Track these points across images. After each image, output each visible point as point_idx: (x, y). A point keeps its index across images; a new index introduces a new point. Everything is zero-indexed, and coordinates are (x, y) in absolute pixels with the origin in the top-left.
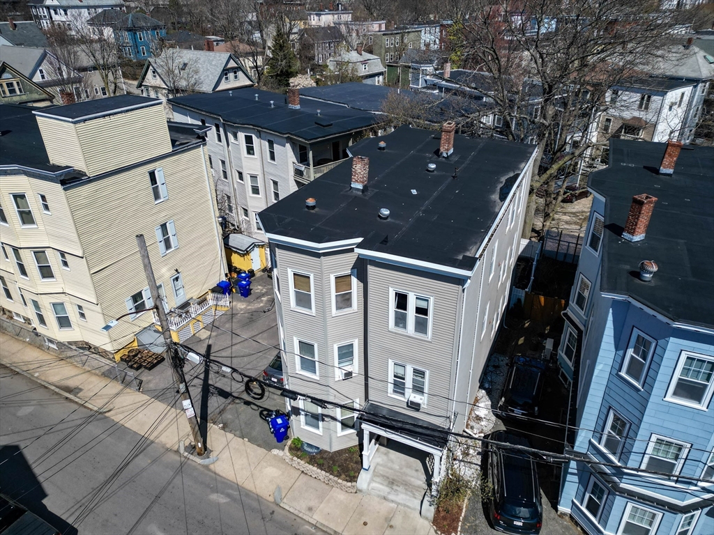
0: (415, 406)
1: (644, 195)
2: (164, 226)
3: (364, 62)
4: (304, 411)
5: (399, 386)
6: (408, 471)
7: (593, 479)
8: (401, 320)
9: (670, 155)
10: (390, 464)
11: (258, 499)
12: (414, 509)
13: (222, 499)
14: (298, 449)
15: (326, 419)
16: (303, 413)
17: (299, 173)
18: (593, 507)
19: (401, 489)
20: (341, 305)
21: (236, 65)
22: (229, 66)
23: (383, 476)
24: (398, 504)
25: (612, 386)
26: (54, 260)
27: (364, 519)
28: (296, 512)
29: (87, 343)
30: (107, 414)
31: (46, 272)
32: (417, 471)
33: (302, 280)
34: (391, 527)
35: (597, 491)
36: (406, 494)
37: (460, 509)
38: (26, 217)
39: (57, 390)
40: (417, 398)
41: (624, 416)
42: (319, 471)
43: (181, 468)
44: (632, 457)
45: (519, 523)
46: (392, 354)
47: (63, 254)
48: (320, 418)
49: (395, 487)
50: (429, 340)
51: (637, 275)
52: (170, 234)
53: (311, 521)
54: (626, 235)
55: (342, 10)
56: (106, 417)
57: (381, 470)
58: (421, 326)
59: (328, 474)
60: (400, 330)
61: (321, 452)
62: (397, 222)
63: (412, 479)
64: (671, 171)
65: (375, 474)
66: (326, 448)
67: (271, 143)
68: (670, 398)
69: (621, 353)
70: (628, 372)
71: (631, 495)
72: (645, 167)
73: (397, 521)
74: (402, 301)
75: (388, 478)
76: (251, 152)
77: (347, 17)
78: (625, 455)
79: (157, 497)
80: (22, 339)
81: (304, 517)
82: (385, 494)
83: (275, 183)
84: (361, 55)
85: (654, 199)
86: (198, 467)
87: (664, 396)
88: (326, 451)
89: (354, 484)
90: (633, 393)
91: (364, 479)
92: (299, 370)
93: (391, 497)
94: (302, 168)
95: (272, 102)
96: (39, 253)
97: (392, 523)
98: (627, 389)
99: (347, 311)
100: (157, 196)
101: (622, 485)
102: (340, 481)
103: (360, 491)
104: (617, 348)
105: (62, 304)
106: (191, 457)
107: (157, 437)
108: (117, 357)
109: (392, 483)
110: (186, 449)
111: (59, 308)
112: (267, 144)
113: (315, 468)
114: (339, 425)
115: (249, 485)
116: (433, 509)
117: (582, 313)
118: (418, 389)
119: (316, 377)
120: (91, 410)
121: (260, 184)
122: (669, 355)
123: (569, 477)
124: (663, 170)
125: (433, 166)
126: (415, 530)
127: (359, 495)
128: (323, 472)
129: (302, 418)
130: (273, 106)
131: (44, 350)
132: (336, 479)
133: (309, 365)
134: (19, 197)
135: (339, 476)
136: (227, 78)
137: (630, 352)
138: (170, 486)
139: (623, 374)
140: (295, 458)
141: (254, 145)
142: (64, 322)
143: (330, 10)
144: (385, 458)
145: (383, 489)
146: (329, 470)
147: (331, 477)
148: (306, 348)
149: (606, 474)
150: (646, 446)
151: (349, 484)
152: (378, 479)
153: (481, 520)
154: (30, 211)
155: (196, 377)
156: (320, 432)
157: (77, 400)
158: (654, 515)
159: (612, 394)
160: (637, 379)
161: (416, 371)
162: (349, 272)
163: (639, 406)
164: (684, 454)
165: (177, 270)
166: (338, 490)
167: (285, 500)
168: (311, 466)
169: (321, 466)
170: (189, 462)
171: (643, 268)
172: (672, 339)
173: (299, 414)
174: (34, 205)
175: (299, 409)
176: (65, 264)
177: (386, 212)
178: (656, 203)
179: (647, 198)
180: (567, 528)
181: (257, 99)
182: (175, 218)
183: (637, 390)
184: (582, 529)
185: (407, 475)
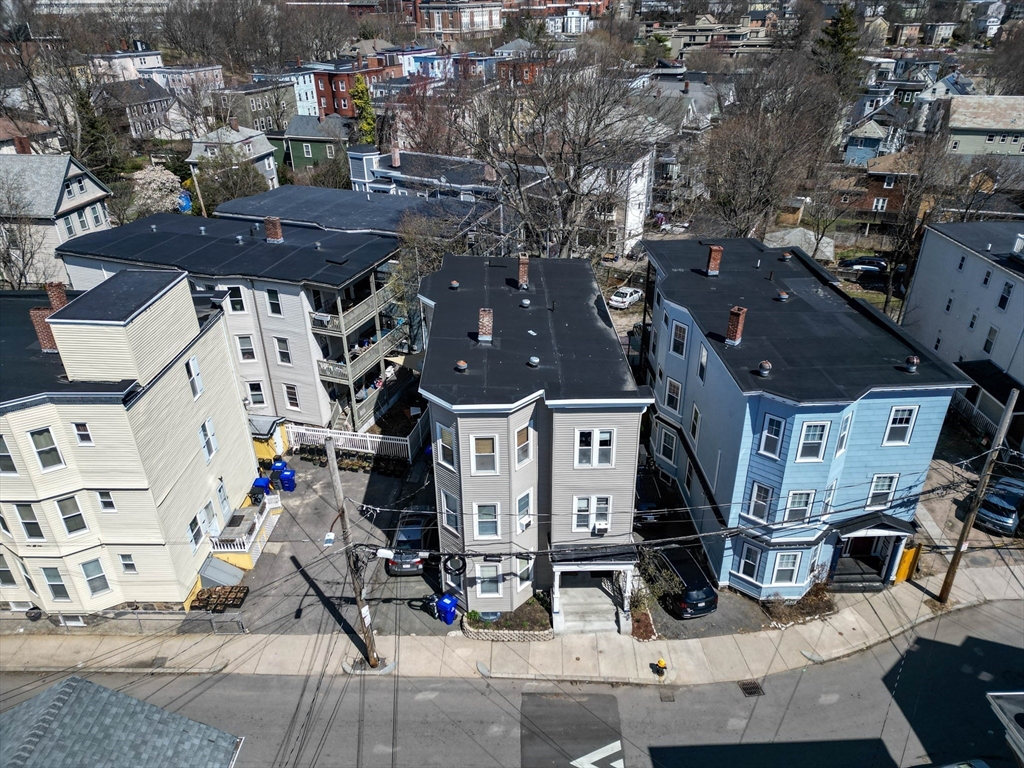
0: (601, 533)
1: (736, 308)
2: (204, 426)
3: (247, 141)
4: (479, 578)
5: (583, 520)
6: (593, 600)
7: (746, 546)
8: (585, 456)
9: (714, 259)
10: (574, 601)
11: (465, 680)
12: (612, 630)
13: (432, 696)
14: (477, 621)
15: (508, 578)
16: (479, 581)
17: (318, 323)
18: (749, 570)
19: (593, 618)
20: (522, 457)
21: (80, 171)
22: (71, 173)
23: (572, 613)
24: (595, 632)
25: (753, 464)
26: (88, 506)
27: (574, 657)
28: (511, 676)
29: (130, 604)
30: (224, 671)
31: (75, 523)
32: (600, 597)
33: (484, 443)
34: (601, 652)
35: (750, 554)
36: (600, 621)
37: (647, 615)
38: (50, 457)
39: (130, 670)
40: (601, 525)
41: (766, 484)
42: (511, 632)
43: (363, 687)
44: (778, 513)
45: (702, 604)
46: (576, 489)
47: (104, 493)
48: (501, 579)
49: (588, 619)
50: (613, 466)
51: (757, 373)
52: (210, 435)
53: (529, 676)
54: (728, 341)
55: (143, 50)
56: (227, 675)
57: (570, 609)
58: (605, 457)
59: (521, 632)
60: (586, 466)
61: (504, 614)
62: (548, 367)
63: (600, 606)
64: (717, 273)
65: (567, 614)
66: (507, 609)
67: (273, 294)
68: (800, 460)
69: (758, 436)
70: (766, 449)
71: (780, 546)
72: (693, 270)
73: (603, 645)
74: (586, 438)
75: (577, 613)
76: (238, 307)
77: (154, 61)
78: (772, 516)
79: (361, 721)
80: (8, 632)
81: (521, 676)
82: (582, 628)
83: (282, 341)
84: (238, 131)
85: (745, 310)
86: (381, 678)
87: (796, 459)
88: (506, 613)
89: (551, 630)
90: (772, 464)
91: (559, 621)
92: (477, 536)
93: (589, 627)
94: (326, 317)
95: (239, 237)
96: (66, 502)
97: (600, 649)
98: (766, 462)
99: (526, 462)
100: (195, 392)
101: (773, 541)
102: (536, 633)
103: (558, 634)
104: (754, 433)
105: (97, 560)
106: (367, 672)
107: (310, 670)
108: (187, 607)
109: (583, 615)
110: (354, 667)
111: (91, 567)
112: (266, 295)
113: (506, 632)
114: (518, 579)
115: (447, 673)
116: (630, 621)
117: (676, 413)
118: (602, 515)
119: (498, 537)
120: (199, 674)
121: (256, 346)
122: (796, 427)
123: (726, 553)
124: (712, 272)
125: (527, 302)
126: (621, 646)
127: (558, 639)
128: (516, 632)
129: (478, 587)
130: (241, 243)
131: (62, 634)
132: (531, 632)
133: (489, 527)
134: (40, 434)
135: (532, 629)
136: (70, 192)
137: (765, 433)
138: (366, 706)
139: (762, 451)
140: (481, 630)
141: (243, 298)
142: (99, 584)
143: (125, 51)
144: (566, 596)
145: (579, 625)
146: (519, 626)
147: (526, 632)
148: (487, 510)
149: (758, 537)
150: (786, 503)
151: (546, 632)
152: (570, 618)
153: (667, 618)
154: (55, 449)
155: (306, 595)
156: (500, 595)
157: (170, 671)
158: (796, 556)
159: (754, 470)
160: (774, 452)
161: (600, 500)
162: (527, 424)
163: (778, 473)
164: (811, 500)
165: (221, 479)
166: (537, 642)
167: (493, 670)
168: (501, 632)
169: (510, 628)
170: (367, 678)
171: (761, 366)
172: (797, 416)
173: (475, 583)
174: (63, 439)
175: (475, 578)
176: (109, 505)
177: (535, 360)
178: (747, 313)
179: (739, 310)
180: (730, 597)
181: (203, 233)
182: (211, 413)
183: (775, 461)
184: (742, 593)
185: (592, 604)
